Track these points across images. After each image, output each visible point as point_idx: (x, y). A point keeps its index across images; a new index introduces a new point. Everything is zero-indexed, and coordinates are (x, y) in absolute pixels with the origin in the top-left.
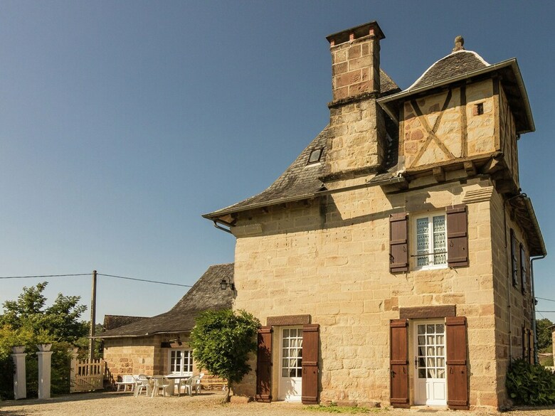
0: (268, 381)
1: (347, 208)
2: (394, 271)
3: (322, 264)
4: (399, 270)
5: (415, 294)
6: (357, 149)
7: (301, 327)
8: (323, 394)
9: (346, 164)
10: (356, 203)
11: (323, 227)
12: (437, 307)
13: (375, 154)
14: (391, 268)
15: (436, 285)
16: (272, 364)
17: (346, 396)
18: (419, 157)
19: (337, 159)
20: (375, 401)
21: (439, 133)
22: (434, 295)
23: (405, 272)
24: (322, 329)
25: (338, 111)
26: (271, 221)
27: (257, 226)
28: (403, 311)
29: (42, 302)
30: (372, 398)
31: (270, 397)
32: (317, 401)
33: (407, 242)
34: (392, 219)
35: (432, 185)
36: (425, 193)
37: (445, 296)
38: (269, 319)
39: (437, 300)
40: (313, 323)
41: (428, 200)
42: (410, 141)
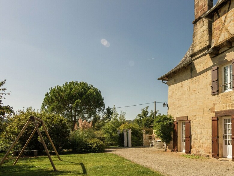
0: (176, 143)
1: (199, 68)
2: (213, 94)
3: (191, 94)
4: (215, 93)
5: (221, 104)
6: (202, 40)
7: (185, 121)
8: (192, 150)
9: (198, 48)
10: (201, 65)
11: (192, 77)
12: (229, 110)
13: (208, 40)
14: (212, 93)
15: (228, 99)
16: (177, 137)
17: (199, 152)
18: (219, 38)
19: (196, 46)
20: (207, 154)
21: (226, 24)
22: (228, 104)
23: (217, 94)
24: (191, 122)
25: (196, 24)
26: (177, 78)
27: (173, 80)
28: (216, 113)
29: (148, 113)
30: (207, 153)
31: (177, 150)
32: (190, 153)
33: (218, 80)
34: (212, 70)
35: (227, 50)
36: (225, 55)
37: (232, 104)
38: (177, 118)
39: (229, 107)
40: (189, 119)
41: (226, 58)
42: (216, 31)
